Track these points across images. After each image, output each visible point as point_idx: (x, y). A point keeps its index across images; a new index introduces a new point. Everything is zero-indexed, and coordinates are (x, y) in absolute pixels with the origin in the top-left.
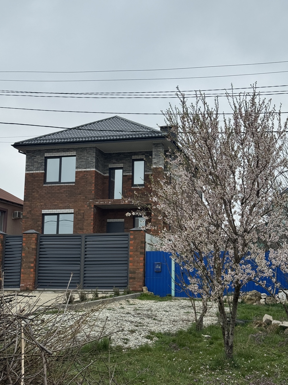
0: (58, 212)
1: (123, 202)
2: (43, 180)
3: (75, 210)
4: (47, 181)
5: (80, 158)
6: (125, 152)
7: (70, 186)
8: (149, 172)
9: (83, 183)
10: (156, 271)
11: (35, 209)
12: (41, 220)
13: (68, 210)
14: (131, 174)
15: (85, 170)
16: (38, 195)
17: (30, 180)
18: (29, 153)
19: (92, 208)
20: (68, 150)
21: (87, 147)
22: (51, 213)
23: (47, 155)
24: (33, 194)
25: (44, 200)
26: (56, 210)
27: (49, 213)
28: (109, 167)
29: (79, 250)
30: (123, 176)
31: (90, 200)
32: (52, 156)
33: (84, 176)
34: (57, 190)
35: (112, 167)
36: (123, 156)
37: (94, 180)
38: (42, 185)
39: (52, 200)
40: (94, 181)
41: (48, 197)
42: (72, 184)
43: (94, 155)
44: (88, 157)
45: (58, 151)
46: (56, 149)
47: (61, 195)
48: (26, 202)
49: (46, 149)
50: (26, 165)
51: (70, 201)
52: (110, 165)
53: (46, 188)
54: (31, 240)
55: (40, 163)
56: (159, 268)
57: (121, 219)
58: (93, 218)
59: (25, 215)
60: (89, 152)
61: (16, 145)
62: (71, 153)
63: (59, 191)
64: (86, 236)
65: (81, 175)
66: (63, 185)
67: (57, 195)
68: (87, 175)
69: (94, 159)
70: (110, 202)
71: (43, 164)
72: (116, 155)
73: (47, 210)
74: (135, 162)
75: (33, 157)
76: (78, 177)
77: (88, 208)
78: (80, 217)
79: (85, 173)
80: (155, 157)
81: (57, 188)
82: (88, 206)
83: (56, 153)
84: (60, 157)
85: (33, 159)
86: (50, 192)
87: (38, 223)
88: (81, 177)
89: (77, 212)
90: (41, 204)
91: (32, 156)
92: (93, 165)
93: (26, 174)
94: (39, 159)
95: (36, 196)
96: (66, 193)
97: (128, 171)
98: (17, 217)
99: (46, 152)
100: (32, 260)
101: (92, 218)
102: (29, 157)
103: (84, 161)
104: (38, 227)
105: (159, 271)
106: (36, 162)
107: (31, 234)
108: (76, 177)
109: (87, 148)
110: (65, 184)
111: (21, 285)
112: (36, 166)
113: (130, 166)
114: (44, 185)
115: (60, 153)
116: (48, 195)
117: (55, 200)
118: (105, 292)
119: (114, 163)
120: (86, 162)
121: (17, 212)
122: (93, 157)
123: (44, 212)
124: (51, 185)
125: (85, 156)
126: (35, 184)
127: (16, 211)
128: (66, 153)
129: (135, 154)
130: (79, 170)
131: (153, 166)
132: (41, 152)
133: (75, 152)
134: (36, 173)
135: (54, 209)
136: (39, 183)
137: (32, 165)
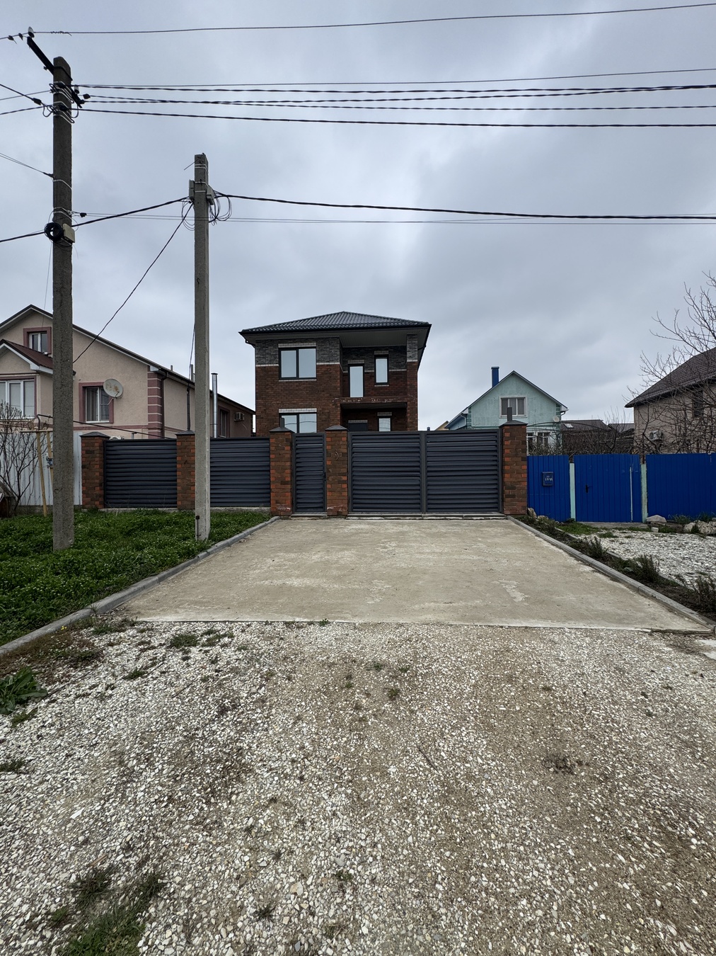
0: (298, 412)
2: (277, 375)
3: (318, 409)
4: (283, 376)
5: (322, 350)
6: (366, 347)
7: (311, 382)
8: (394, 369)
9: (326, 379)
10: (546, 485)
11: (270, 408)
12: (280, 421)
13: (311, 409)
14: (373, 371)
15: (328, 363)
16: (273, 392)
17: (261, 375)
18: (259, 344)
19: (338, 407)
20: (306, 340)
21: (329, 337)
22: (290, 412)
23: (281, 346)
24: (267, 391)
25: (280, 398)
26: (295, 409)
27: (288, 412)
28: (348, 363)
30: (364, 373)
31: (335, 398)
32: (287, 347)
33: (327, 371)
34: (295, 386)
36: (364, 351)
37: (339, 375)
38: (277, 381)
39: (290, 398)
40: (339, 377)
41: (285, 394)
42: (313, 380)
43: (339, 347)
44: (331, 349)
45: (294, 341)
46: (290, 339)
47: (301, 392)
48: (259, 400)
49: (279, 340)
50: (256, 358)
51: (312, 399)
53: (283, 384)
55: (272, 355)
56: (551, 480)
57: (364, 420)
58: (341, 418)
59: (259, 414)
60: (332, 343)
61: (244, 333)
62: (309, 344)
63: (297, 388)
65: (323, 369)
66: (303, 380)
67: (296, 392)
68: (331, 369)
69: (338, 351)
71: (277, 356)
72: (356, 350)
73: (285, 409)
74: (378, 359)
76: (320, 371)
77: (334, 407)
78: (324, 417)
79: (328, 367)
80: (410, 350)
81: (295, 384)
82: (333, 405)
83: (291, 344)
84: (297, 349)
85: (263, 352)
86: (288, 388)
87: (275, 423)
88: (323, 372)
89: (320, 411)
90: (277, 402)
91: (264, 347)
92: (337, 358)
93: (257, 368)
94: (272, 350)
95: (271, 394)
96: (307, 391)
97: (369, 369)
98: (240, 419)
99: (280, 343)
100: (345, 471)
101: (339, 418)
103: (326, 353)
105: (550, 485)
106: (268, 354)
108: (317, 372)
109: (330, 339)
110: (305, 380)
111: (328, 508)
112: (269, 359)
113: (371, 363)
114: (279, 381)
115: (297, 344)
117: (293, 398)
119: (354, 359)
120: (328, 354)
121: (240, 413)
122: (338, 349)
123: (281, 411)
124: (288, 381)
125: (328, 348)
126: (268, 379)
127: (238, 413)
128: (304, 344)
129: (378, 349)
130: (321, 364)
131: (408, 361)
132: (274, 342)
133: (315, 343)
134: (268, 366)
135: (293, 408)
136: (274, 379)
137: (264, 357)
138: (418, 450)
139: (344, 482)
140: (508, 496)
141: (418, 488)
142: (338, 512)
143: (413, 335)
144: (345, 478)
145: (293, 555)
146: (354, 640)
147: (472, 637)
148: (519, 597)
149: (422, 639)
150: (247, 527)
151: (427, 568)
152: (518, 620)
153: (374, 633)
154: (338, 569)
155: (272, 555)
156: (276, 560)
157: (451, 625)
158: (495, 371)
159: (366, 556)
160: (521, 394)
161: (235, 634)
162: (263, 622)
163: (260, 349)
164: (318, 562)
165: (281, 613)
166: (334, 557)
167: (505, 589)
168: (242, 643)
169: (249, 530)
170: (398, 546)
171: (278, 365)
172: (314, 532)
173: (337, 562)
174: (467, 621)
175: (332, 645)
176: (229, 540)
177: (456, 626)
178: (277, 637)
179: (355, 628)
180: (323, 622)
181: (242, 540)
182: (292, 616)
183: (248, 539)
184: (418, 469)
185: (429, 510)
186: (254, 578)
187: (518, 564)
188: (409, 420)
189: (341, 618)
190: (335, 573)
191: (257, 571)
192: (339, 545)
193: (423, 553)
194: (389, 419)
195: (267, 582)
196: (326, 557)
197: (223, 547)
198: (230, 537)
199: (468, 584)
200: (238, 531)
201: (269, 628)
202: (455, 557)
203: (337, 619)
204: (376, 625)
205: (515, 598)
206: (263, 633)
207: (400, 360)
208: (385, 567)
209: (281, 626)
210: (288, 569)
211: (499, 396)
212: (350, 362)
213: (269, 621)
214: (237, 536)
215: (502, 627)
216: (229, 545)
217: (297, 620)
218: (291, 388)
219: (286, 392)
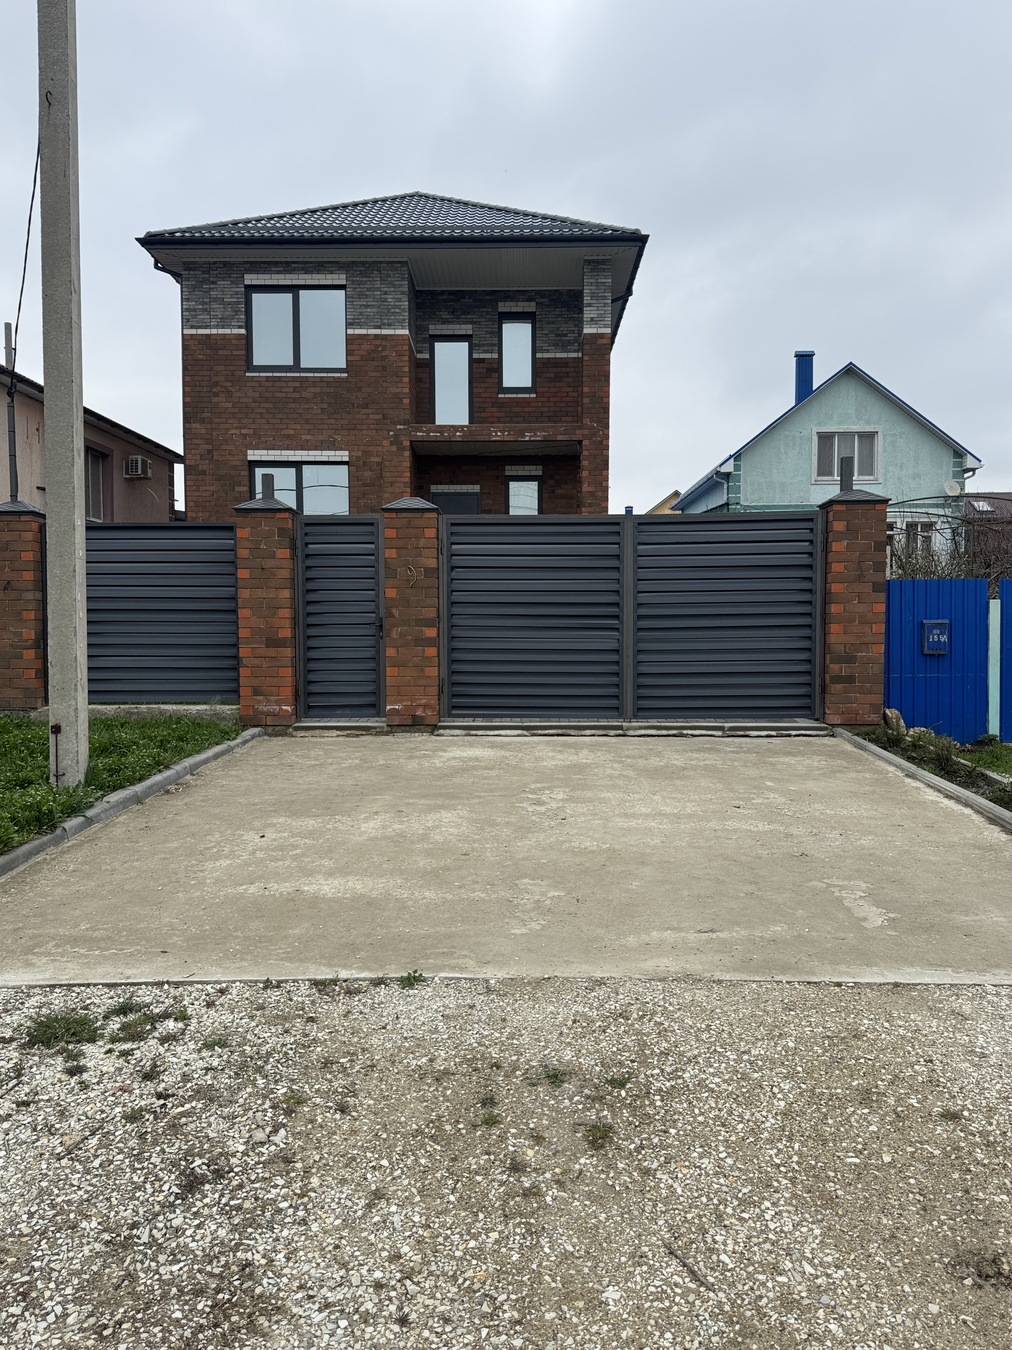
0: (298, 459)
2: (242, 357)
3: (353, 454)
5: (361, 295)
6: (476, 291)
7: (332, 380)
8: (548, 351)
9: (374, 374)
10: (930, 652)
11: (223, 448)
12: (244, 481)
13: (332, 453)
14: (496, 356)
15: (377, 332)
16: (230, 405)
17: (201, 357)
18: (191, 272)
19: (403, 449)
20: (320, 267)
21: (381, 262)
22: (277, 459)
23: (251, 279)
24: (215, 400)
25: (251, 421)
26: (291, 452)
27: (272, 459)
28: (431, 332)
30: (472, 361)
31: (396, 425)
32: (268, 282)
33: (375, 351)
34: (292, 390)
36: (470, 300)
37: (407, 364)
38: (241, 373)
39: (278, 421)
40: (407, 369)
41: (264, 411)
42: (338, 375)
43: (405, 289)
44: (386, 293)
45: (288, 267)
46: (281, 262)
47: (306, 406)
48: (194, 425)
49: (247, 262)
50: (183, 310)
51: (335, 427)
52: (431, 327)
53: (256, 384)
54: (418, 537)
55: (229, 303)
57: (471, 486)
58: (411, 477)
59: (193, 463)
60: (389, 276)
61: (150, 242)
62: (329, 276)
63: (297, 395)
65: (365, 347)
66: (312, 375)
67: (292, 406)
68: (385, 348)
69: (404, 300)
71: (242, 307)
72: (451, 297)
73: (263, 449)
74: (506, 324)
75: (206, 284)
76: (356, 352)
77: (394, 448)
78: (367, 474)
79: (378, 342)
80: (591, 302)
81: (290, 384)
82: (391, 444)
83: (281, 276)
84: (294, 289)
85: (206, 292)
86: (270, 395)
87: (238, 489)
88: (365, 353)
89: (358, 458)
90: (243, 431)
91: (204, 281)
92: (401, 317)
93: (186, 338)
94: (226, 291)
95: (226, 409)
96: (322, 402)
97: (485, 348)
99: (250, 271)
100: (431, 613)
101: (408, 480)
102: (194, 283)
103: (375, 304)
105: (941, 652)
106: (216, 300)
107: (418, 515)
108: (349, 353)
109: (382, 265)
110: (316, 375)
111: (388, 708)
112: (219, 314)
113: (492, 332)
114: (247, 374)
115: (296, 276)
116: (262, 405)
117: (286, 421)
118: (731, 729)
119: (445, 322)
120: (379, 307)
121: (139, 458)
122: (403, 293)
123: (253, 455)
124: (270, 374)
125: (377, 289)
126: (218, 368)
127: (134, 457)
128: (314, 276)
129: (508, 296)
130: (357, 332)
131: (587, 330)
132: (232, 270)
133: (344, 276)
134: (218, 334)
135: (287, 449)
136: (232, 368)
137: (205, 310)
138: (613, 563)
139: (431, 642)
140: (838, 679)
141: (615, 657)
142: (414, 717)
143: (599, 262)
144: (431, 633)
145: (310, 823)
146: (490, 1017)
147: (770, 1008)
148: (875, 918)
149: (654, 1013)
150: (182, 754)
151: (648, 851)
152: (875, 969)
153: (536, 1000)
154: (428, 853)
155: (257, 824)
156: (270, 834)
157: (720, 982)
158: (804, 361)
159: (494, 824)
160: (868, 423)
161: (189, 1011)
162: (256, 982)
163: (194, 288)
164: (376, 838)
165: (301, 960)
166: (415, 825)
167: (840, 900)
168: (213, 1033)
169: (188, 762)
170: (571, 799)
171: (243, 331)
172: (357, 767)
173: (425, 838)
174: (756, 972)
175: (436, 1031)
176: (138, 788)
177: (732, 984)
178: (299, 1016)
179: (489, 990)
180: (408, 978)
181: (172, 788)
182: (329, 965)
183: (188, 785)
184: (613, 610)
185: (640, 712)
186: (217, 881)
187: (866, 841)
188: (586, 488)
189: (453, 968)
190: (422, 863)
191: (225, 863)
192: (423, 796)
193: (633, 816)
194: (534, 486)
195: (252, 889)
196: (396, 826)
197: (124, 804)
198: (141, 779)
199: (750, 888)
200: (160, 765)
201: (274, 995)
202: (713, 824)
203: (442, 968)
204: (539, 983)
205: (865, 919)
206: (261, 1008)
207: (564, 328)
208: (543, 849)
209: (304, 989)
210: (303, 855)
211: (812, 426)
212: (435, 329)
213: (274, 978)
214: (158, 778)
215: (839, 985)
216: (138, 800)
217: (344, 974)
218: (280, 395)
219: (267, 405)
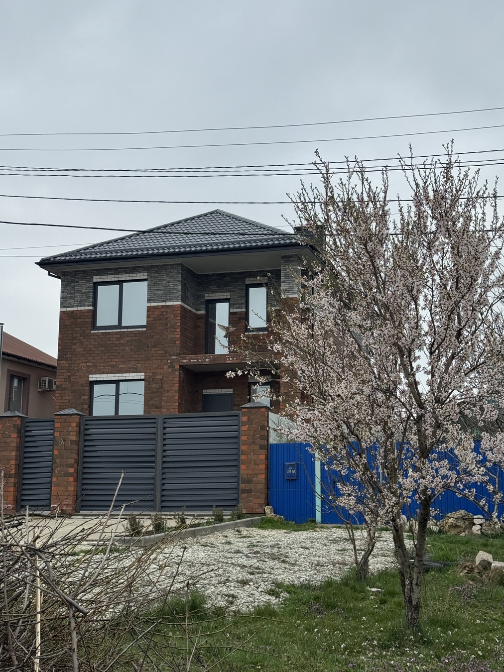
0: (117, 379)
1: (231, 359)
2: (90, 322)
3: (147, 374)
4: (98, 325)
5: (155, 284)
6: (233, 273)
7: (137, 332)
10: (288, 478)
11: (76, 374)
12: (88, 393)
13: (135, 374)
14: (244, 310)
15: (163, 304)
16: (82, 349)
17: (68, 323)
18: (66, 277)
19: (175, 370)
20: (134, 270)
21: (167, 265)
22: (105, 379)
23: (96, 279)
24: (74, 347)
25: (92, 358)
26: (113, 375)
27: (102, 379)
28: (206, 298)
29: (154, 442)
30: (230, 314)
31: (172, 356)
32: (105, 280)
33: (162, 315)
34: (115, 339)
35: (210, 298)
36: (229, 278)
37: (179, 321)
38: (88, 331)
39: (107, 357)
40: (179, 324)
41: (100, 352)
42: (141, 329)
43: (180, 279)
44: (169, 282)
45: (116, 271)
46: (113, 269)
47: (123, 348)
48: (62, 362)
49: (95, 270)
50: (61, 298)
51: (138, 359)
52: (206, 295)
53: (97, 337)
54: (68, 427)
55: (85, 293)
56: (293, 472)
57: (228, 389)
58: (179, 387)
59: (60, 383)
60: (171, 272)
61: (44, 264)
62: (138, 274)
63: (118, 342)
64: (164, 418)
65: (157, 313)
66: (126, 330)
67: (115, 348)
68: (167, 312)
69: (178, 285)
70: (207, 360)
71: (92, 294)
72: (218, 277)
73: (98, 374)
74: (251, 290)
75: (73, 283)
76: (151, 316)
77: (170, 370)
78: (154, 385)
79: (164, 310)
80: (285, 280)
81: (115, 336)
82: (169, 367)
83: (113, 276)
84: (120, 283)
85: (73, 287)
86: (103, 343)
87: (83, 397)
88: (156, 316)
89: (150, 377)
90: (88, 364)
91: (72, 282)
92: (177, 295)
93: (62, 313)
94: (84, 286)
95: (79, 352)
96: (131, 346)
97: (238, 306)
98: (47, 387)
99: (96, 275)
100: (72, 461)
101: (177, 388)
102: (67, 283)
103: (162, 288)
104: (82, 404)
105: (293, 478)
106: (78, 291)
107: (69, 417)
108: (148, 316)
109: (167, 267)
110: (129, 330)
111: (52, 506)
112: (79, 299)
113: (241, 296)
114: (92, 332)
115: (120, 276)
116: (99, 349)
117: (111, 357)
118: (198, 516)
119: (214, 292)
120: (165, 290)
121: (47, 379)
122: (178, 281)
123: (92, 378)
124: (104, 331)
125: (164, 280)
126: (76, 329)
127: (44, 378)
128: (131, 275)
129: (251, 275)
130: (153, 304)
131: (283, 296)
132: (85, 273)
133: (146, 274)
134: (78, 310)
135: (111, 373)
136: (84, 329)
137: (72, 297)
139: (70, 475)
140: (244, 491)
141: (152, 481)
143: (289, 257)
144: (72, 470)
163: (67, 285)
171: (91, 308)
184: (152, 459)
212: (208, 296)
218: (108, 342)
219: (101, 349)
